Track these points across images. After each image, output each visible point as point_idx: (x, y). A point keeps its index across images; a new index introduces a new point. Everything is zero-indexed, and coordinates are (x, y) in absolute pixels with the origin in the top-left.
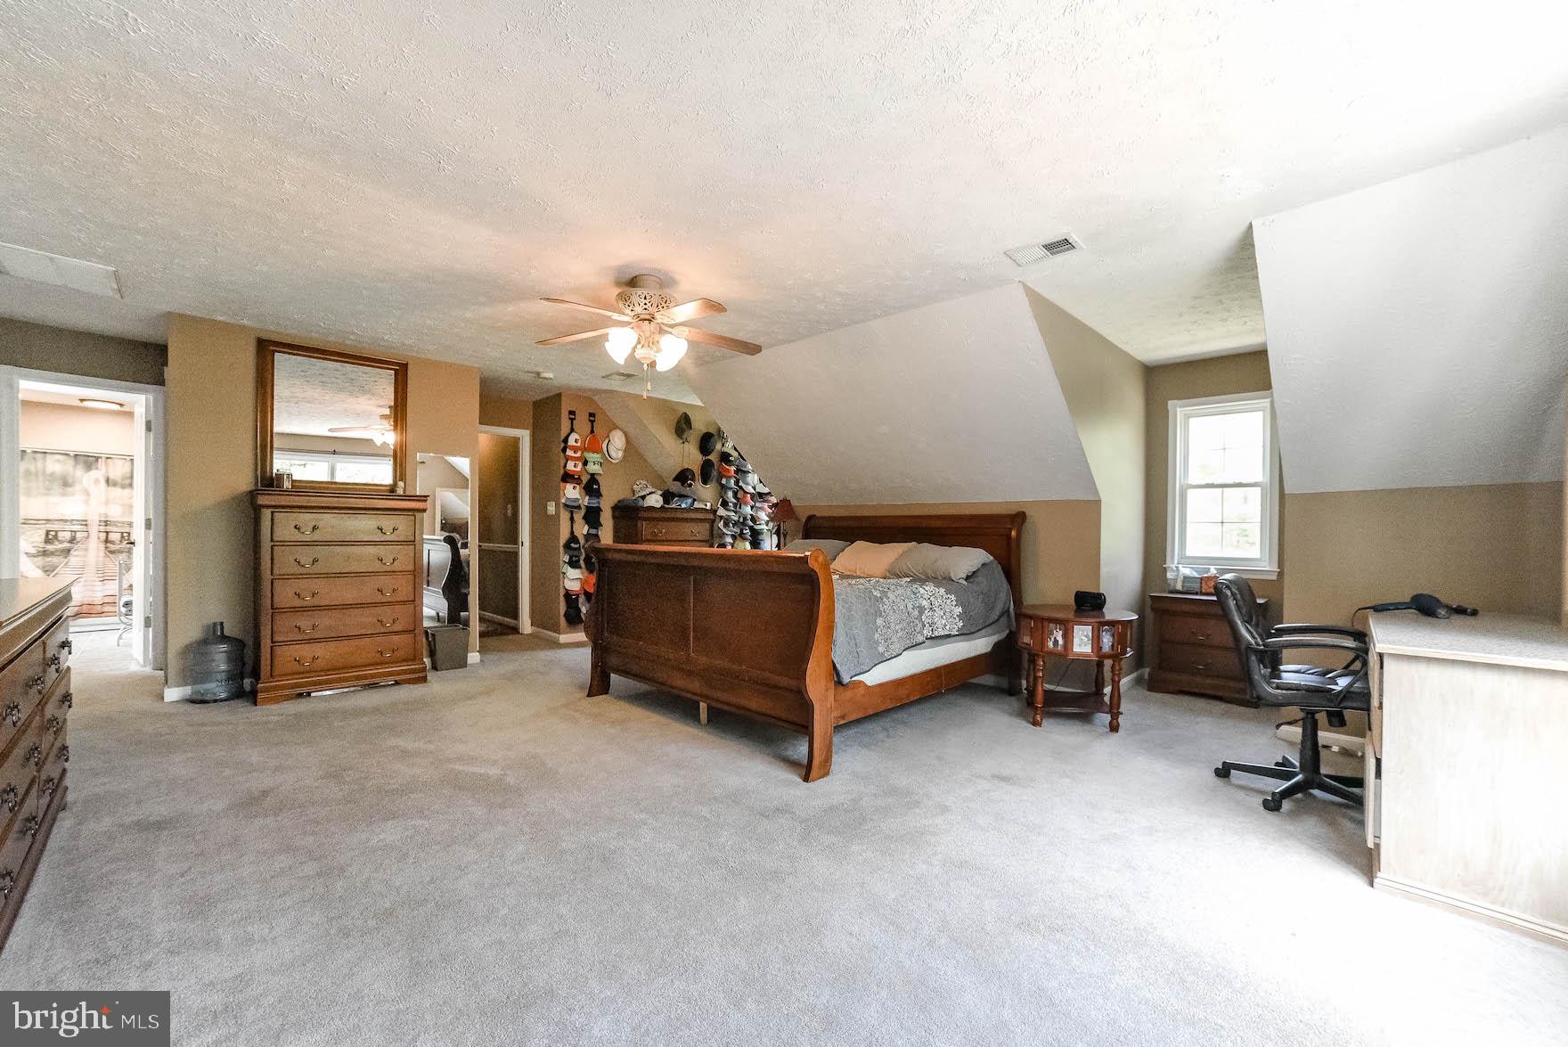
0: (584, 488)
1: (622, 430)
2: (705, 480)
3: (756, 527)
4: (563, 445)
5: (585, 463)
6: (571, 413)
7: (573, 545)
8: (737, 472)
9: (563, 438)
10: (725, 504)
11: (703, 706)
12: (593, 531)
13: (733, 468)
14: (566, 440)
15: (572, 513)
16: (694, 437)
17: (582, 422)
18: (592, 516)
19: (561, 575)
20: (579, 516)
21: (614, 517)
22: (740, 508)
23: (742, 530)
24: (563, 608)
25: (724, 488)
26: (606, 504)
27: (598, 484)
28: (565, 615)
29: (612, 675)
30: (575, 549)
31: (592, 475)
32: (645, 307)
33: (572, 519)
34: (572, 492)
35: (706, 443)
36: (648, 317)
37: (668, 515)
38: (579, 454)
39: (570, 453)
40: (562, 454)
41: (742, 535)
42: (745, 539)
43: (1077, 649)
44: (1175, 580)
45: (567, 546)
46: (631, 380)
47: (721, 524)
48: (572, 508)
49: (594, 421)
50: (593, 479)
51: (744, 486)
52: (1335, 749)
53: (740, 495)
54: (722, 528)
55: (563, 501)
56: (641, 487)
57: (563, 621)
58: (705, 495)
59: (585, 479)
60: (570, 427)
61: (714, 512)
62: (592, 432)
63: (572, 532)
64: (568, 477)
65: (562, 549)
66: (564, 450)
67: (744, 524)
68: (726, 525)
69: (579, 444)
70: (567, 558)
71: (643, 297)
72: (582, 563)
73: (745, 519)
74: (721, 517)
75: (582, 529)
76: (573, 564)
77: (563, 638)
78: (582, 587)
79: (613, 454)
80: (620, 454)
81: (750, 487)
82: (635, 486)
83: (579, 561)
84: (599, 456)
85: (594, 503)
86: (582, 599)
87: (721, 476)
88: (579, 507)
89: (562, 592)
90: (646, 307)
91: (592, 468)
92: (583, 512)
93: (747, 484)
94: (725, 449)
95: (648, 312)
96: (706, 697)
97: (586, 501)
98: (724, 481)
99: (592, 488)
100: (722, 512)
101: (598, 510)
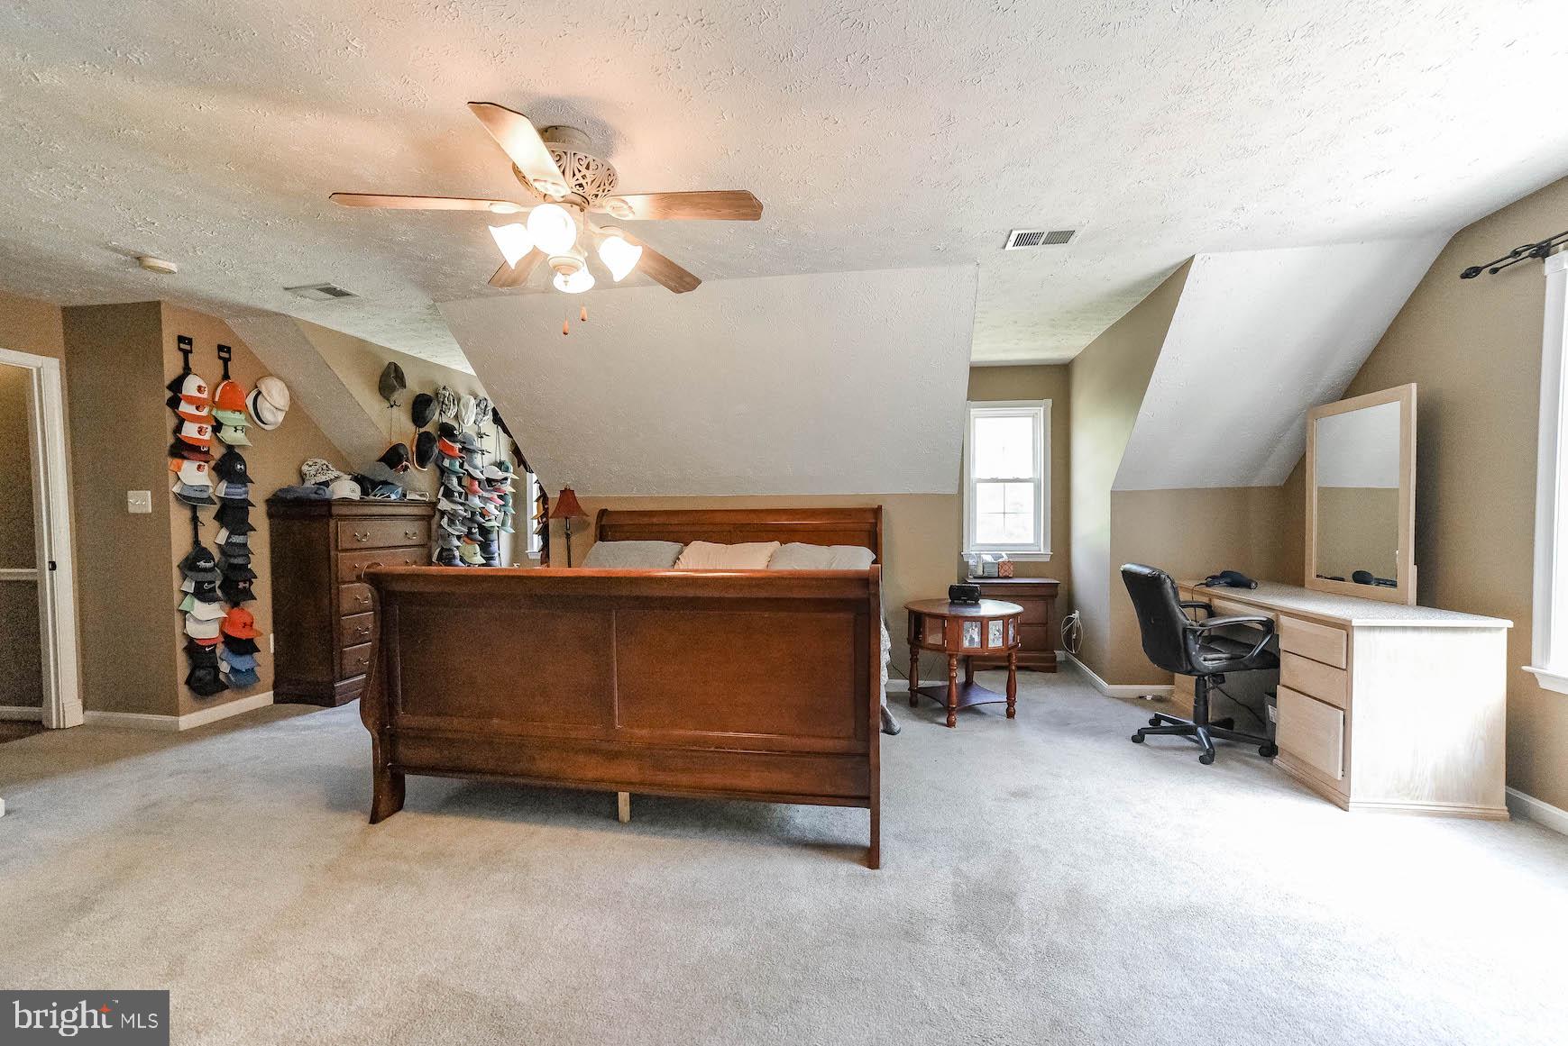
0: (214, 469)
1: (280, 378)
2: (422, 459)
3: (487, 525)
4: (168, 394)
5: (218, 426)
6: (181, 339)
7: (202, 564)
8: (463, 449)
9: (168, 380)
10: (448, 494)
11: (624, 797)
12: (237, 539)
13: (458, 446)
14: (176, 385)
15: (194, 509)
16: (403, 397)
17: (205, 358)
18: (233, 514)
19: (177, 617)
20: (207, 515)
21: (270, 515)
22: (466, 499)
23: (470, 529)
24: (182, 668)
25: (443, 471)
26: (258, 494)
27: (243, 462)
28: (188, 682)
29: (407, 777)
30: (205, 570)
31: (230, 448)
32: (581, 181)
33: (195, 520)
34: (194, 475)
35: (420, 407)
36: (578, 199)
37: (367, 510)
38: (204, 413)
39: (185, 408)
40: (168, 409)
41: (469, 534)
42: (473, 540)
43: (991, 645)
44: (976, 566)
45: (189, 566)
46: (343, 299)
47: (445, 521)
48: (192, 502)
49: (229, 359)
50: (232, 455)
51: (471, 470)
52: (1149, 698)
53: (466, 481)
54: (446, 526)
55: (176, 489)
56: (316, 471)
57: (183, 691)
58: (419, 481)
59: (218, 452)
60: (181, 364)
61: (433, 505)
62: (226, 376)
63: (196, 542)
64: (183, 449)
65: (176, 573)
66: (174, 403)
67: (472, 520)
68: (451, 522)
69: (205, 395)
70: (189, 586)
71: (584, 163)
72: (219, 592)
73: (473, 514)
74: (443, 513)
75: (215, 536)
76: (202, 594)
77: (187, 721)
78: (222, 632)
79: (267, 415)
80: (280, 417)
81: (478, 471)
82: (305, 468)
83: (213, 590)
84: (242, 417)
85: (237, 493)
86: (220, 649)
87: (442, 456)
88: (209, 501)
89: (181, 644)
90: (584, 182)
91: (228, 435)
92: (214, 509)
93: (475, 467)
94: (445, 420)
95: (581, 192)
96: (627, 784)
97: (222, 489)
98: (446, 463)
99: (229, 466)
100: (444, 505)
101: (244, 506)
